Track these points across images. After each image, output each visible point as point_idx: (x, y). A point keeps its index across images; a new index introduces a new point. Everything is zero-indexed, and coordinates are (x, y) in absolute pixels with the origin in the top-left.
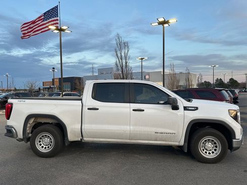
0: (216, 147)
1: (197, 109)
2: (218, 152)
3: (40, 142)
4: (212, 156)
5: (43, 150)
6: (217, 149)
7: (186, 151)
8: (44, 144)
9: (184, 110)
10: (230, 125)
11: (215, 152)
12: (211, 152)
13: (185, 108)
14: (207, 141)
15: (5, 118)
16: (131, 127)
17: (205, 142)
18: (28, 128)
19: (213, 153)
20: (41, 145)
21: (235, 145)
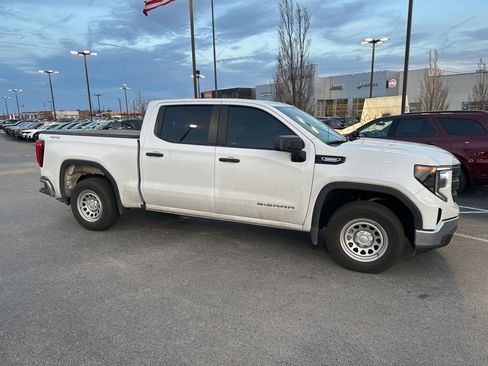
0: (379, 240)
1: (342, 160)
2: (382, 251)
3: (84, 205)
4: (368, 259)
5: (89, 219)
6: (380, 246)
7: (315, 243)
8: (91, 208)
9: (316, 162)
10: (411, 198)
11: (375, 252)
12: (366, 250)
13: (319, 159)
14: (361, 227)
15: (37, 164)
16: (217, 191)
17: (355, 230)
18: (68, 182)
19: (370, 252)
20: (85, 209)
21: (418, 242)
